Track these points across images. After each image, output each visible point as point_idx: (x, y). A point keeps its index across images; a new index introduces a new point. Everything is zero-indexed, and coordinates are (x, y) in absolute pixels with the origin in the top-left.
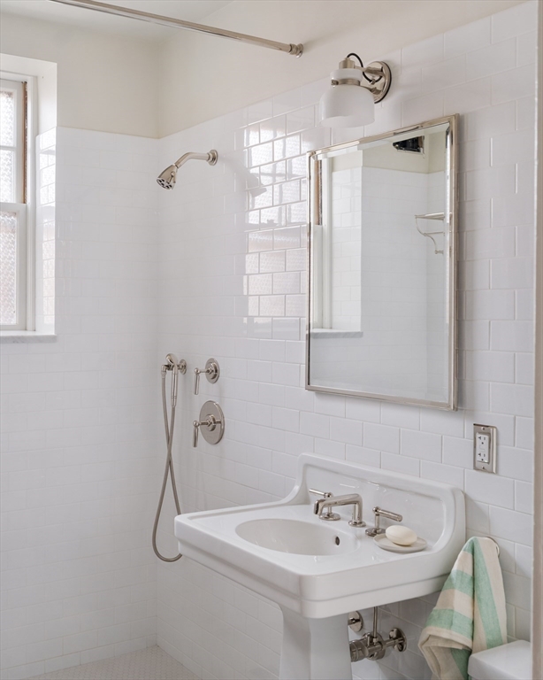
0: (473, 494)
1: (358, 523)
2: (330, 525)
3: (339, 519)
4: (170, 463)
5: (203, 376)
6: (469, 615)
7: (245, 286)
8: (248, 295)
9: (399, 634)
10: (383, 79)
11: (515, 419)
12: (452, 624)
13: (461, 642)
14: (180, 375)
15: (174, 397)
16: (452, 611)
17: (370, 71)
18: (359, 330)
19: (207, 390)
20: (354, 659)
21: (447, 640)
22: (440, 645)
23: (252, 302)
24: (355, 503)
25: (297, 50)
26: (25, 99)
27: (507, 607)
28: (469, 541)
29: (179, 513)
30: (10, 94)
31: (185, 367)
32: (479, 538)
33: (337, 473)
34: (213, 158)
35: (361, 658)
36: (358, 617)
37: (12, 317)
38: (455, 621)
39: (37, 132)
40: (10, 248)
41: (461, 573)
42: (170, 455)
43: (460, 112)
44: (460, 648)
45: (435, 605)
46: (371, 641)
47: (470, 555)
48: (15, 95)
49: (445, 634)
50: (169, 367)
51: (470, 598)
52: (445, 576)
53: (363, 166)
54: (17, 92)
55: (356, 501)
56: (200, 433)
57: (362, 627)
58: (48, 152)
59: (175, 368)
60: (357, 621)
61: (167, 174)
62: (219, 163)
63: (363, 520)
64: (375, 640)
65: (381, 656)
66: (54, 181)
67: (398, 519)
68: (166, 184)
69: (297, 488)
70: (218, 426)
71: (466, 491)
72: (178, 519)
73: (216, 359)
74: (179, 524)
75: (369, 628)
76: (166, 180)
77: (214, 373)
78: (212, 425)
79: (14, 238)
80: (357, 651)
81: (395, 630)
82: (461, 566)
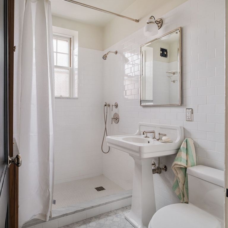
0: (186, 127)
1: (154, 138)
2: (147, 139)
3: (149, 137)
4: (106, 129)
5: (114, 106)
6: (186, 159)
7: (124, 83)
8: (125, 85)
9: (165, 167)
10: (160, 24)
11: (198, 106)
12: (181, 160)
13: (184, 165)
14: (108, 107)
15: (107, 113)
16: (181, 157)
17: (157, 21)
18: (152, 100)
19: (115, 110)
20: (153, 173)
21: (180, 165)
22: (178, 166)
23: (126, 87)
24: (153, 133)
25: (137, 21)
26: (71, 42)
27: (196, 157)
28: (185, 140)
29: (107, 136)
30: (67, 41)
31: (109, 105)
32: (188, 139)
33: (148, 126)
34: (116, 53)
35: (155, 173)
36: (154, 163)
37: (68, 94)
38: (182, 160)
39: (73, 49)
40: (67, 78)
41: (184, 148)
42: (106, 127)
43: (182, 26)
44: (184, 167)
45: (176, 156)
46: (158, 168)
47: (186, 143)
48: (68, 41)
49: (179, 163)
50: (105, 105)
51: (186, 154)
52: (178, 149)
53: (153, 60)
54: (69, 40)
55: (153, 132)
56: (113, 121)
57: (155, 166)
58: (76, 55)
59: (107, 106)
60: (154, 164)
61: (105, 56)
62: (118, 54)
63: (156, 137)
64: (159, 168)
65: (160, 173)
66: (77, 60)
67: (165, 135)
68: (105, 58)
69: (138, 131)
70: (118, 119)
71: (184, 127)
72: (107, 137)
73: (117, 102)
74: (107, 138)
75: (157, 165)
76: (105, 57)
77: (117, 106)
78: (116, 119)
79: (68, 75)
80: (154, 171)
81: (164, 166)
82: (183, 146)
